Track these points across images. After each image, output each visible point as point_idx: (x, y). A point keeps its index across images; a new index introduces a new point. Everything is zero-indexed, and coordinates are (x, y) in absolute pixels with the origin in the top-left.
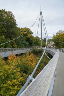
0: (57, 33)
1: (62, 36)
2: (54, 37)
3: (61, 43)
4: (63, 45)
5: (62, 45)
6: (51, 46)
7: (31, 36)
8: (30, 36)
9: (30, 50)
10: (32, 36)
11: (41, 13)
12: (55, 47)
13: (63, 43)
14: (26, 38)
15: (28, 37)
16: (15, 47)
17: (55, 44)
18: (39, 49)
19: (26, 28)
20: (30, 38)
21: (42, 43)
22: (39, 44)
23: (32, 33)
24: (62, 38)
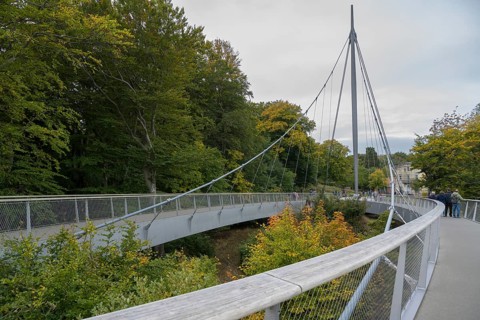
0: (434, 129)
1: (462, 144)
2: (419, 144)
3: (454, 172)
4: (467, 186)
5: (463, 183)
6: (405, 189)
7: (305, 141)
8: (302, 137)
9: (308, 202)
10: (308, 139)
11: (353, 38)
12: (425, 190)
13: (465, 173)
14: (282, 149)
15: (290, 142)
16: (239, 188)
17: (428, 178)
18: (348, 201)
19: (280, 104)
20: (301, 147)
21: (360, 171)
22: (341, 179)
23: (311, 126)
24: (458, 150)
